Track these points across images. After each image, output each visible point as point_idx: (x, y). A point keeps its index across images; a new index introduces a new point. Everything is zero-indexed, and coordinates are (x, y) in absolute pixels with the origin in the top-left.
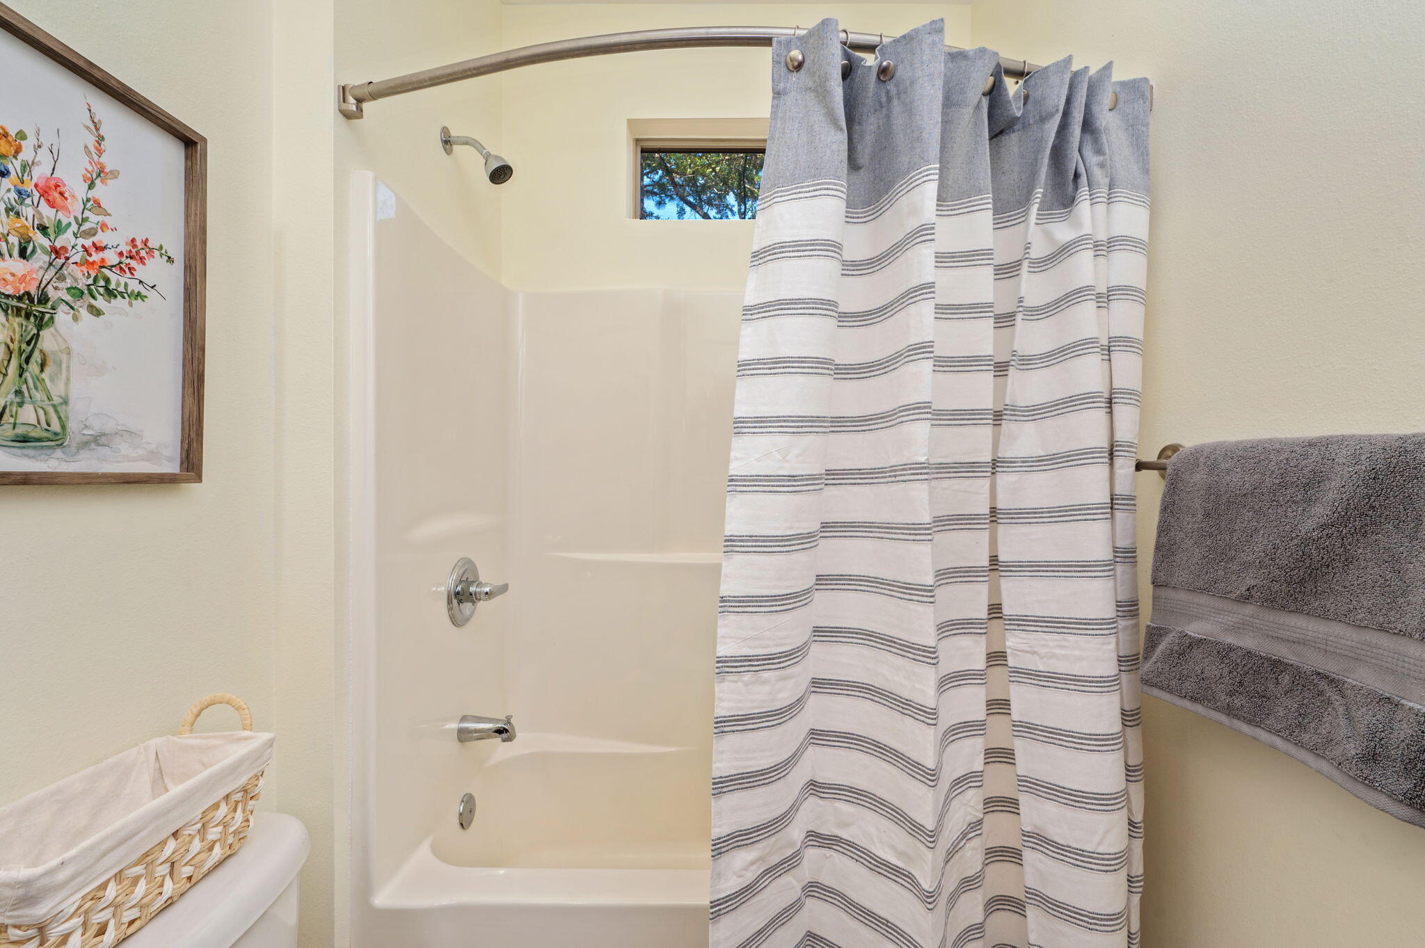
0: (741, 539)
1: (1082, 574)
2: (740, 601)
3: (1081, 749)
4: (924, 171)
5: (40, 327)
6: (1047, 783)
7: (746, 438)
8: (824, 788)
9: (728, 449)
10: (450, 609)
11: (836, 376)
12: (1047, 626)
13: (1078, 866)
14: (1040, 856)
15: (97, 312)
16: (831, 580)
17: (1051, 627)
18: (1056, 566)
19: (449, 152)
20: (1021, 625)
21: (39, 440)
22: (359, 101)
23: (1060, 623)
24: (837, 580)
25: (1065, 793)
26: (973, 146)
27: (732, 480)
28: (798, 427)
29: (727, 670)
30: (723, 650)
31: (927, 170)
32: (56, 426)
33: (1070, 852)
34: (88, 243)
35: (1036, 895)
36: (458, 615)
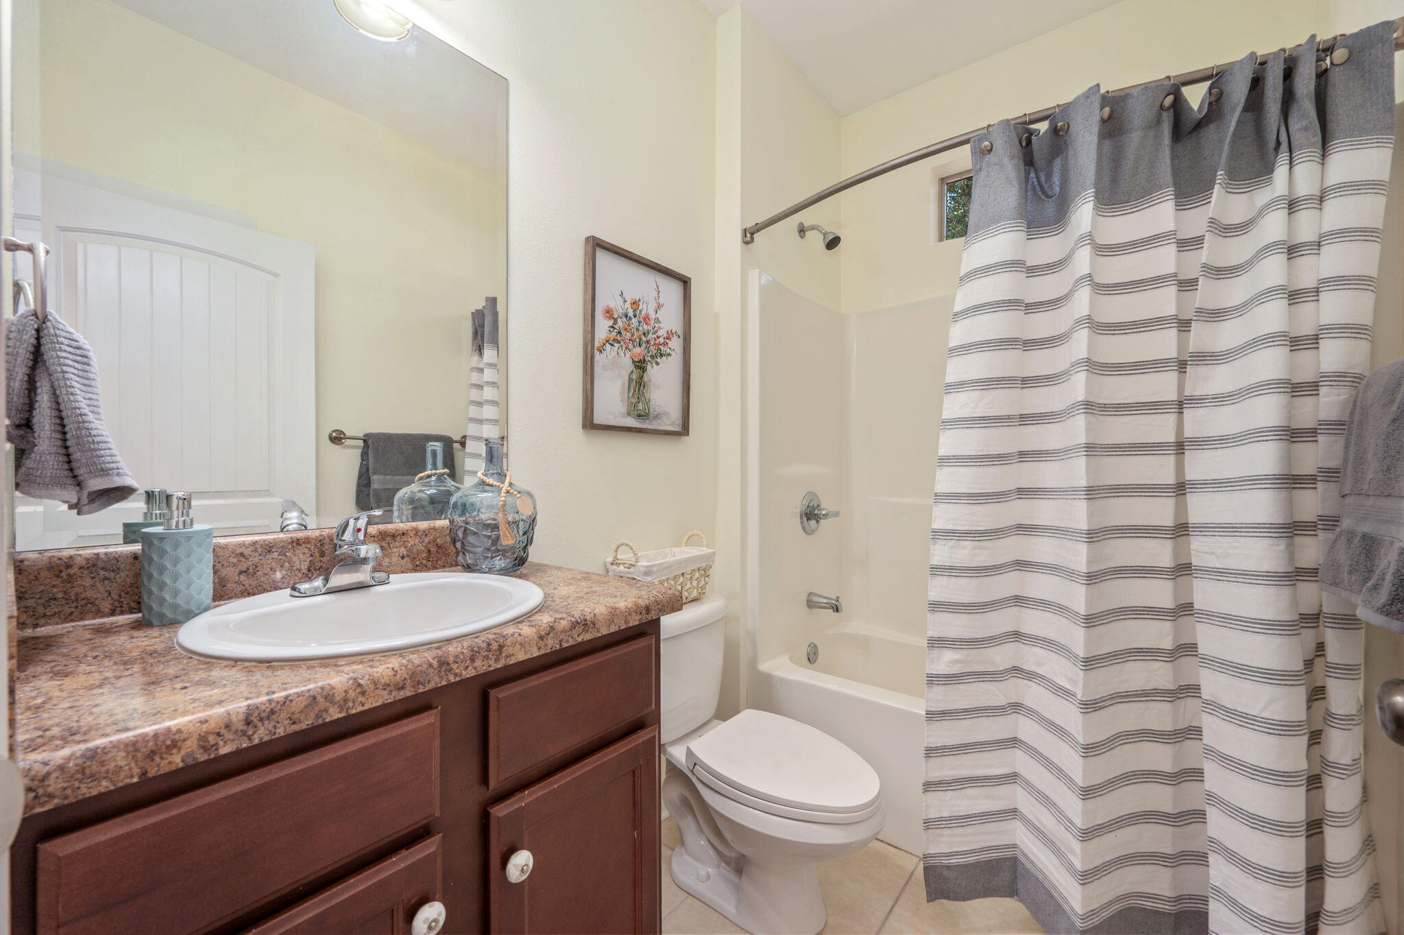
0: (948, 458)
1: (1253, 487)
2: (946, 496)
3: (1247, 631)
4: (1083, 196)
5: (643, 372)
6: (1220, 659)
7: (953, 396)
8: (1025, 637)
9: (942, 403)
10: (802, 523)
11: (1024, 349)
12: (1223, 531)
13: (1243, 726)
14: (1215, 719)
15: (658, 364)
16: (1031, 491)
17: (1226, 532)
18: (1234, 482)
19: (802, 237)
20: (1203, 531)
21: (643, 416)
22: (752, 234)
23: (1233, 528)
24: (1035, 491)
25: (1234, 667)
26: (1154, 154)
27: (943, 422)
28: (986, 385)
29: (938, 537)
30: (936, 526)
31: (1085, 195)
32: (647, 411)
33: (1236, 715)
34: (655, 336)
35: (1212, 751)
36: (807, 527)
